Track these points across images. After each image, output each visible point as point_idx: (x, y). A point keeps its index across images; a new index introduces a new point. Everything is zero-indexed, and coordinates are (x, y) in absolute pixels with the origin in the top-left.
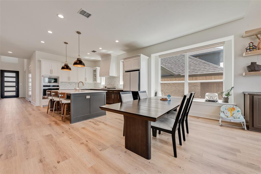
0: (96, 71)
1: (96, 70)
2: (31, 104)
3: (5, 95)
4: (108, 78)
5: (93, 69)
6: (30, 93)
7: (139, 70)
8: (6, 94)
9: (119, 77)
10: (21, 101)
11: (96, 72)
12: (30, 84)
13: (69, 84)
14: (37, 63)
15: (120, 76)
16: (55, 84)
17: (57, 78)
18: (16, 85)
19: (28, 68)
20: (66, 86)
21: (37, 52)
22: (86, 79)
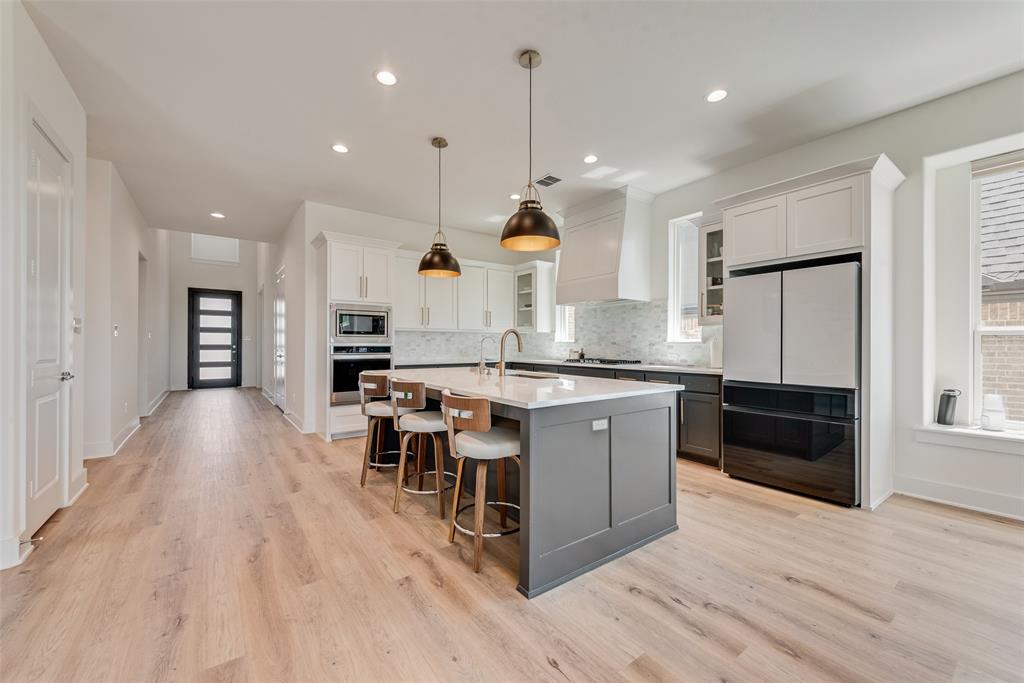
0: (530, 281)
1: (530, 274)
2: (285, 422)
3: (202, 377)
4: (595, 310)
5: (516, 272)
6: (281, 372)
8: (205, 374)
9: (659, 306)
10: (251, 405)
11: (530, 286)
12: (281, 339)
13: (424, 339)
15: (667, 299)
17: (385, 314)
18: (233, 343)
19: (273, 276)
20: (413, 350)
21: (309, 205)
22: (488, 315)
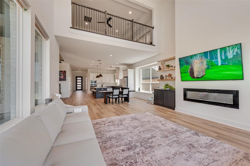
1: (115, 75)
3: (77, 89)
6: (87, 88)
7: (127, 77)
11: (115, 77)
14: (88, 74)
16: (95, 84)
17: (96, 81)
18: (81, 84)
19: (86, 76)
20: (100, 85)
21: (88, 69)
22: (110, 81)
